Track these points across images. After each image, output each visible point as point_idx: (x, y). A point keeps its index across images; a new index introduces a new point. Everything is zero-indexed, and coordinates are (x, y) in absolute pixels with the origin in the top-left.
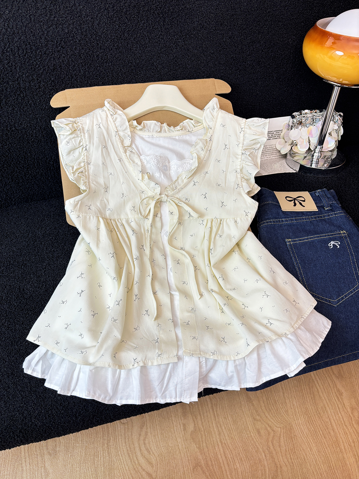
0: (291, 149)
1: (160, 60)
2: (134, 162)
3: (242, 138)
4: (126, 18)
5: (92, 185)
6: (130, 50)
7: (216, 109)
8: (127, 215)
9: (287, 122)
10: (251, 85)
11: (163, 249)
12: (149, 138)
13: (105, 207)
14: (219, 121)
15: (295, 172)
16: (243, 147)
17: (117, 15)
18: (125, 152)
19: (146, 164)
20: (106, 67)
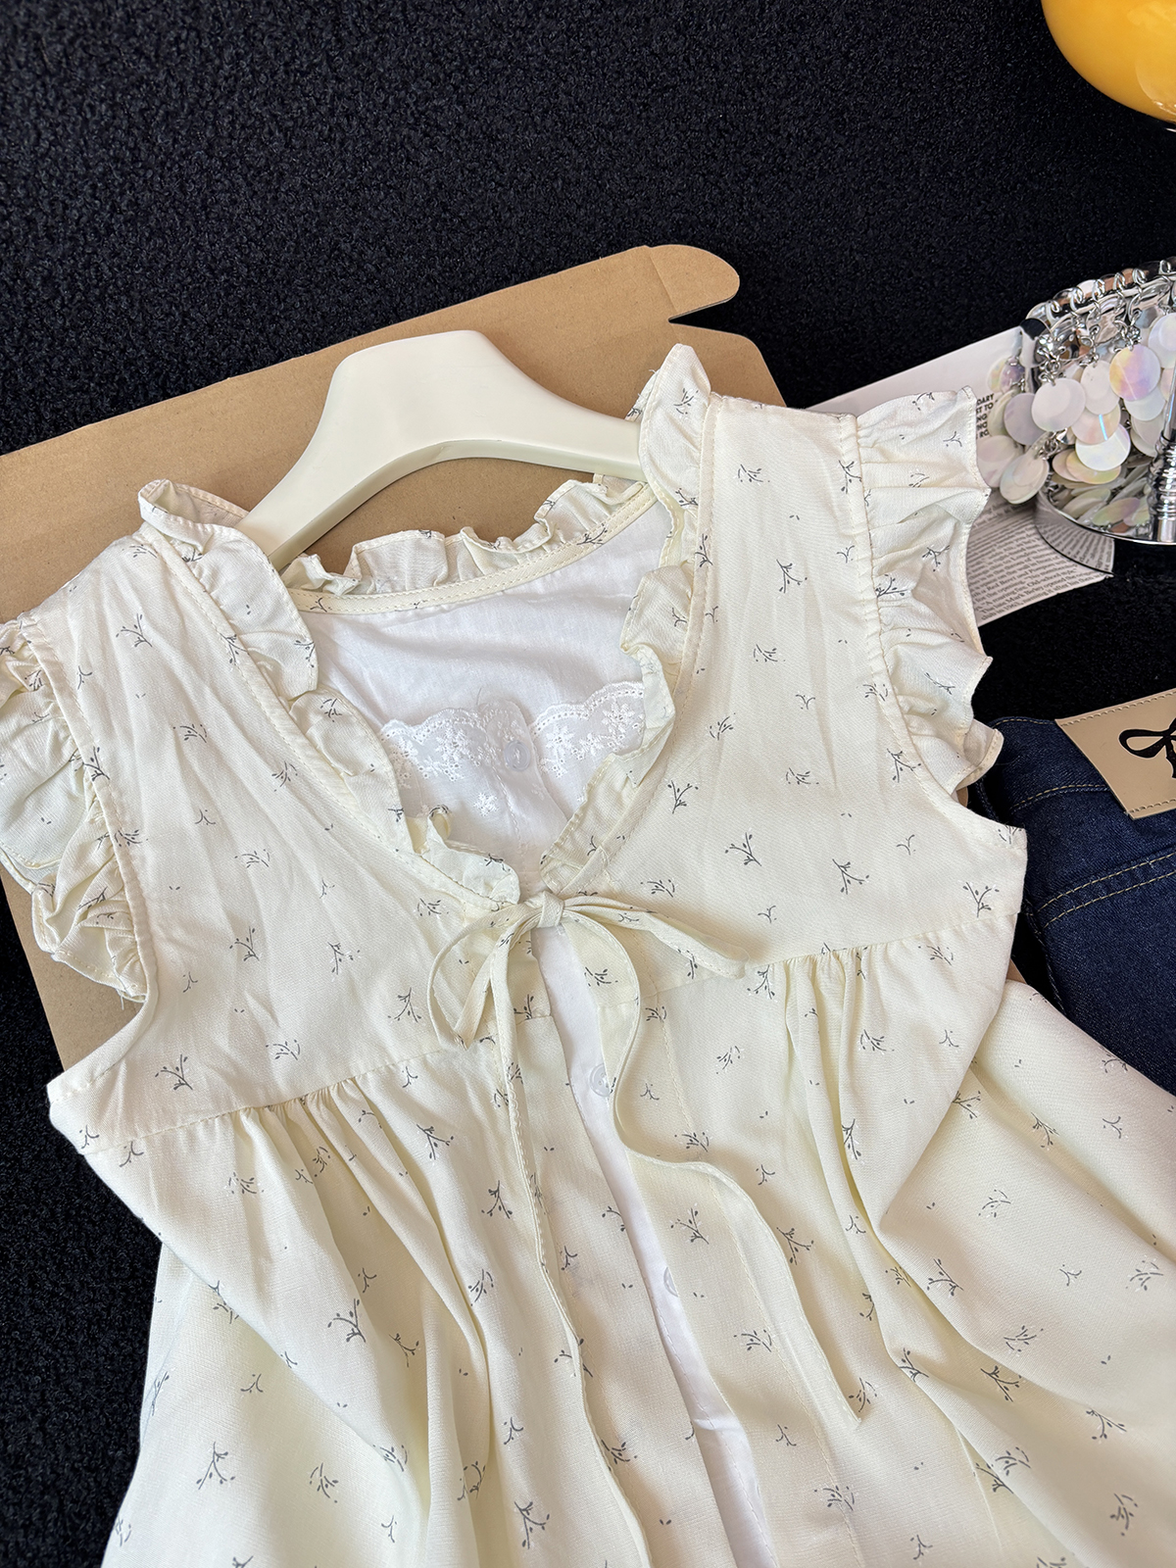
0: (1051, 469)
1: (368, 222)
2: (353, 765)
3: (857, 517)
4: (139, 51)
5: (169, 953)
6: (204, 207)
7: (698, 400)
8: (382, 1049)
9: (1008, 355)
10: (822, 232)
11: (600, 1174)
12: (403, 621)
13: (257, 1043)
14: (726, 458)
15: (1099, 578)
16: (872, 559)
17: (85, 49)
18: (302, 725)
19: (416, 761)
20: (105, 320)
